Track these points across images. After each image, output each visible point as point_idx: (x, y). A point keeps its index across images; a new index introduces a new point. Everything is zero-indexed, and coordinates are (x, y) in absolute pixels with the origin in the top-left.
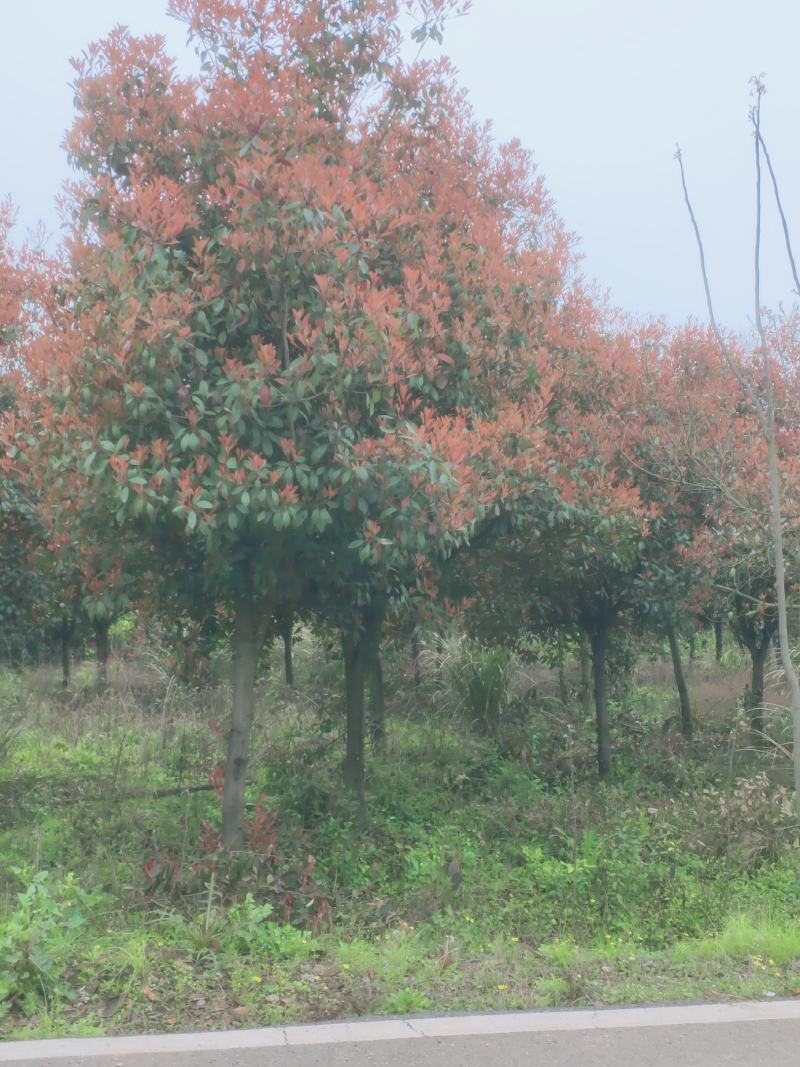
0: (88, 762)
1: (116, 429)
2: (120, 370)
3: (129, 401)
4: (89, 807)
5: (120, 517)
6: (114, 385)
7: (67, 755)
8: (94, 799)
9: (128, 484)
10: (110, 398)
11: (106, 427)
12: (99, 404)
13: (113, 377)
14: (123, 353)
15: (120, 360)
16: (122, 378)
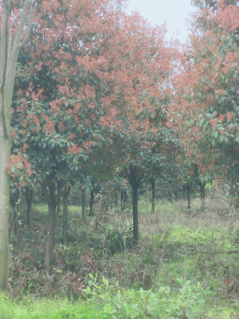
0: (200, 238)
1: (212, 109)
2: (213, 85)
3: (217, 97)
4: (202, 256)
5: (213, 143)
6: (211, 91)
7: (192, 235)
8: (203, 253)
9: (217, 130)
10: (209, 96)
11: (208, 108)
12: (205, 99)
13: (210, 88)
14: (214, 78)
15: (213, 81)
16: (214, 88)
